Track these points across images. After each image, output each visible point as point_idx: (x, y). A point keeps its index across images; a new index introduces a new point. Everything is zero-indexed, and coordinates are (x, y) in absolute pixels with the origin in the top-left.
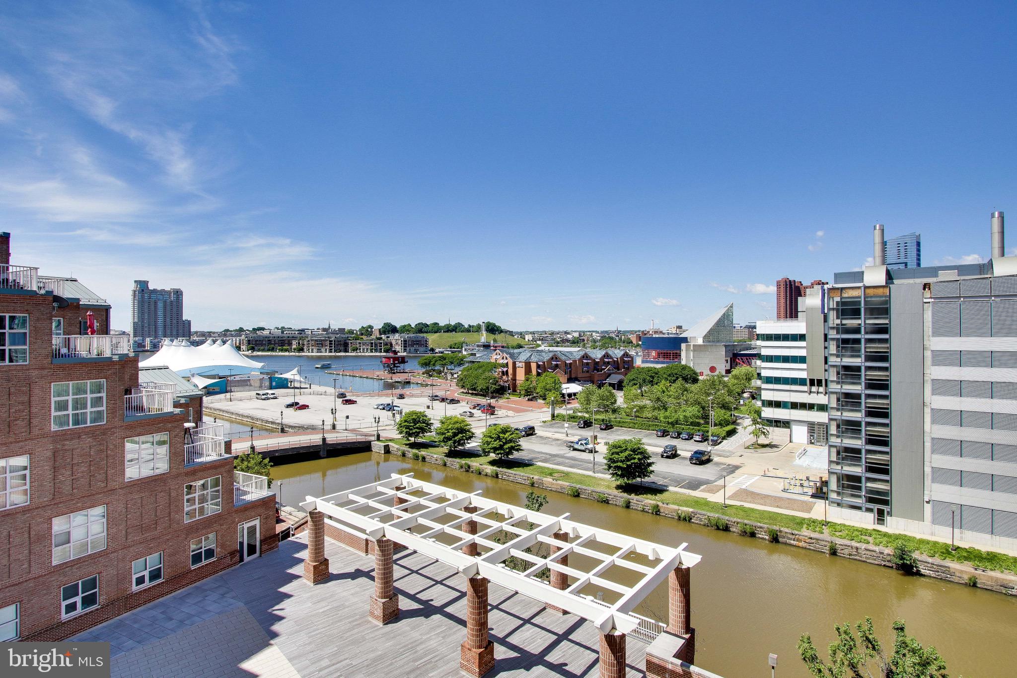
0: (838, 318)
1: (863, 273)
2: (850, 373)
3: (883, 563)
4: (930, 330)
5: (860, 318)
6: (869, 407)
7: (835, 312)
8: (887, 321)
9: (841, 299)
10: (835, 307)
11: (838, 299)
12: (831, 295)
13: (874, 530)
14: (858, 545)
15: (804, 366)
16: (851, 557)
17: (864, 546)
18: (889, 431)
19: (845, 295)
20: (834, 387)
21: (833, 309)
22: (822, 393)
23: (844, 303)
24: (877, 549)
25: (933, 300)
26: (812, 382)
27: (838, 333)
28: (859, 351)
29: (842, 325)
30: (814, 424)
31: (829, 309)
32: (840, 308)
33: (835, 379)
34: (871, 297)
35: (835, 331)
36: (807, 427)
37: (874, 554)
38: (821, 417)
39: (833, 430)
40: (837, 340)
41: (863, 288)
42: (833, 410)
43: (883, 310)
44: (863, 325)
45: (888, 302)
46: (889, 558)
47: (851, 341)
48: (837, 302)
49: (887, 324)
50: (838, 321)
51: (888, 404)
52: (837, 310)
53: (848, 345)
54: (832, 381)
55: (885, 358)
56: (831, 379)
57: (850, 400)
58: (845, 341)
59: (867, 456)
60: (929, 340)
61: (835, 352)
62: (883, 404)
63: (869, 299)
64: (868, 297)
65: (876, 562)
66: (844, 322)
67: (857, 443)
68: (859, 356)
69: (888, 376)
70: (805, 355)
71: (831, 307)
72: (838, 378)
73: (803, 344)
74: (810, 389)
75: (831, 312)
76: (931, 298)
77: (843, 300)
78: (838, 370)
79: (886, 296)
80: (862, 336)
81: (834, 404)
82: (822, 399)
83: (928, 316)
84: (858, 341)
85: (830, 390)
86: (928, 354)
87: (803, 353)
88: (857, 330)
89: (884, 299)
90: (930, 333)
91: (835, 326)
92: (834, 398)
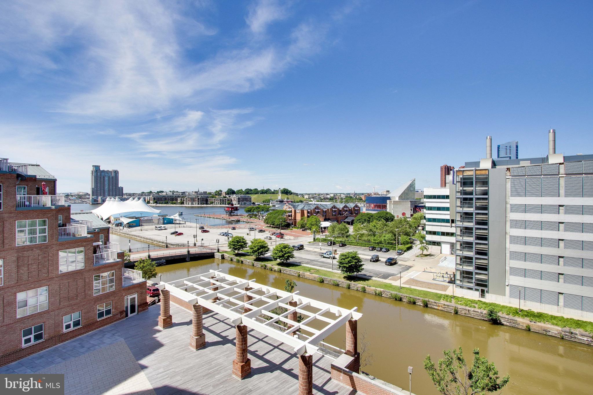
0: (461, 186)
1: (480, 162)
2: (467, 216)
3: (483, 318)
4: (510, 193)
5: (473, 187)
6: (477, 235)
7: (460, 183)
8: (487, 188)
9: (463, 176)
10: (460, 181)
11: (461, 176)
12: (458, 174)
13: (479, 301)
14: (469, 309)
15: (448, 212)
17: (472, 309)
18: (487, 247)
19: (464, 174)
20: (459, 224)
21: (459, 182)
22: (454, 227)
23: (464, 179)
24: (479, 311)
25: (511, 177)
26: (453, 221)
27: (461, 195)
28: (472, 204)
29: (463, 190)
30: (453, 244)
31: (457, 182)
32: (462, 181)
33: (459, 219)
34: (479, 175)
35: (460, 193)
36: (450, 245)
37: (478, 313)
38: (452, 239)
39: (458, 247)
40: (461, 198)
41: (474, 170)
42: (458, 236)
43: (485, 183)
44: (474, 190)
45: (487, 178)
46: (485, 316)
47: (468, 199)
48: (461, 178)
49: (487, 190)
50: (461, 188)
51: (487, 233)
52: (461, 182)
53: (466, 201)
54: (458, 221)
55: (486, 208)
56: (457, 219)
57: (467, 231)
58: (465, 199)
59: (476, 261)
60: (509, 199)
61: (460, 205)
62: (485, 233)
63: (478, 177)
64: (477, 175)
65: (479, 318)
66: (465, 189)
67: (471, 254)
68: (472, 207)
69: (487, 218)
70: (449, 207)
71: (458, 180)
72: (461, 219)
73: (448, 200)
74: (452, 225)
75: (458, 183)
76: (510, 176)
77: (464, 177)
78: (461, 214)
79: (486, 175)
80: (474, 196)
81: (459, 233)
82: (452, 230)
83: (509, 185)
84: (471, 199)
85: (457, 225)
86: (508, 206)
87: (448, 205)
88: (471, 193)
89: (485, 176)
90: (510, 195)
91: (460, 191)
92: (459, 229)
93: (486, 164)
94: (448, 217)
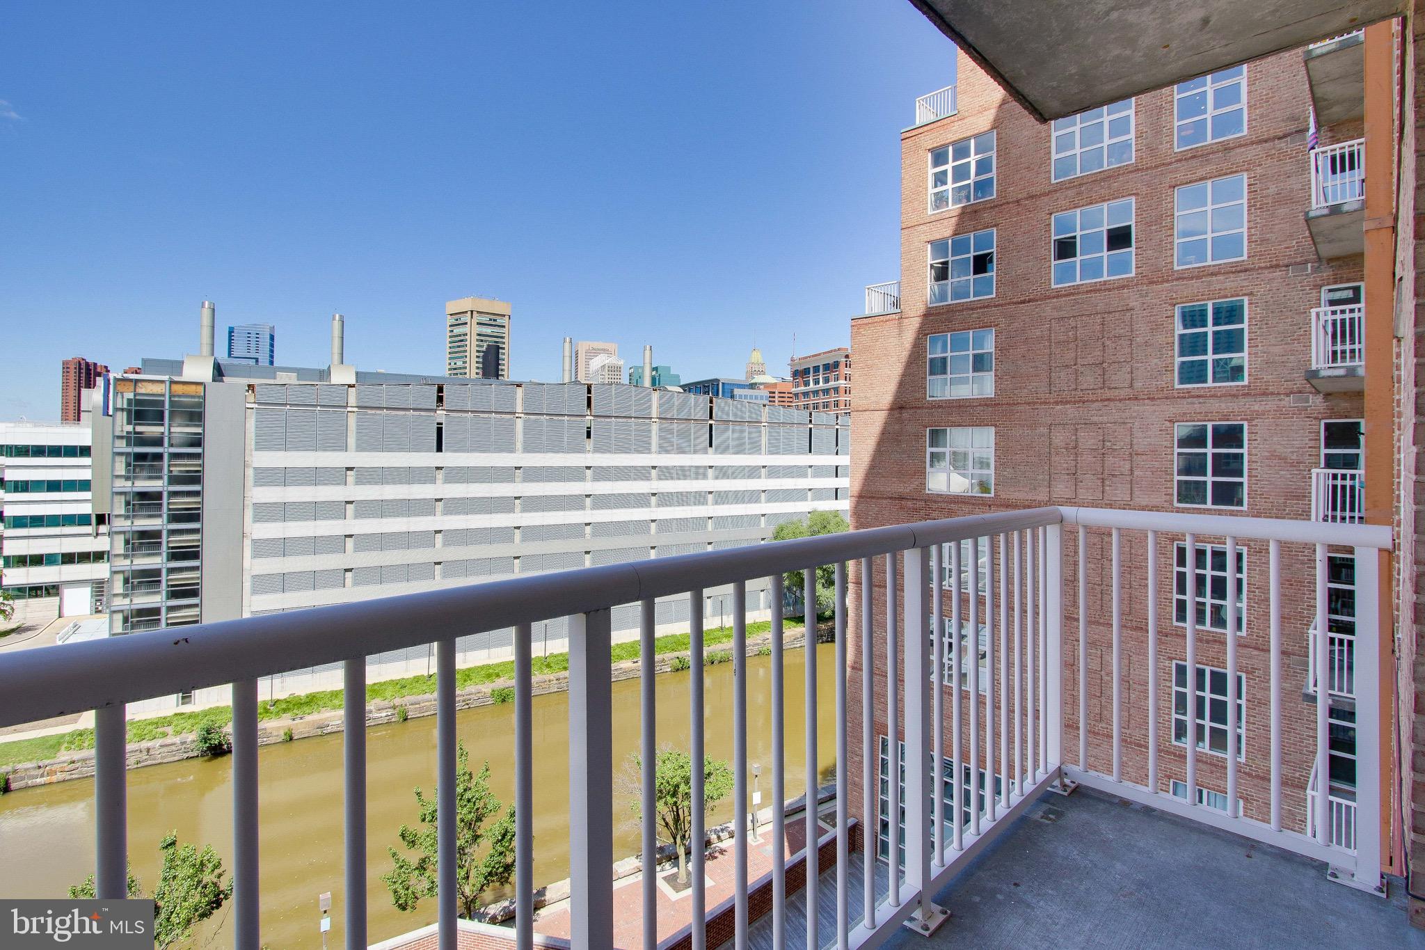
0: (129, 423)
1: (183, 362)
2: (147, 501)
3: (186, 755)
4: (253, 442)
5: (162, 425)
6: (173, 548)
7: (125, 413)
8: (199, 430)
9: (135, 396)
10: (125, 406)
11: (131, 396)
12: (119, 388)
13: (176, 714)
14: (150, 744)
15: (87, 495)
16: (139, 765)
17: (158, 743)
18: (199, 575)
19: (140, 391)
20: (122, 524)
21: (122, 410)
22: (104, 534)
23: (138, 402)
24: (177, 740)
25: (256, 406)
26: (101, 519)
27: (128, 444)
28: (161, 470)
29: (136, 433)
30: (103, 583)
31: (116, 409)
32: (133, 408)
33: (123, 512)
34: (179, 396)
35: (124, 442)
36: (90, 589)
37: (174, 748)
38: (100, 570)
39: (118, 587)
40: (128, 454)
41: (168, 383)
42: (118, 559)
43: (195, 415)
44: (167, 434)
45: (202, 405)
46: (193, 746)
47: (149, 457)
48: (129, 401)
49: (200, 434)
50: (130, 428)
51: (198, 540)
52: (129, 412)
53: (143, 462)
54: (117, 516)
55: (196, 478)
56: (116, 513)
57: (147, 540)
58: (141, 457)
59: (169, 616)
60: (251, 455)
61: (123, 473)
62: (193, 541)
63: (176, 399)
64: (175, 396)
65: (176, 758)
66: (139, 429)
67: (155, 600)
68: (160, 478)
69: (199, 503)
70: (90, 478)
71: (119, 406)
72: (128, 510)
73: (86, 461)
74: (97, 530)
75: (119, 414)
76: (255, 403)
77: (138, 397)
78: (128, 499)
79: (199, 397)
80: (165, 450)
81: (120, 547)
82: (102, 544)
83: (251, 424)
84: (159, 457)
85: (114, 529)
86: (250, 473)
87: (86, 475)
88: (158, 442)
89: (196, 400)
90: (253, 447)
91: (125, 434)
92: (120, 541)
93: (198, 370)
94: (86, 509)
